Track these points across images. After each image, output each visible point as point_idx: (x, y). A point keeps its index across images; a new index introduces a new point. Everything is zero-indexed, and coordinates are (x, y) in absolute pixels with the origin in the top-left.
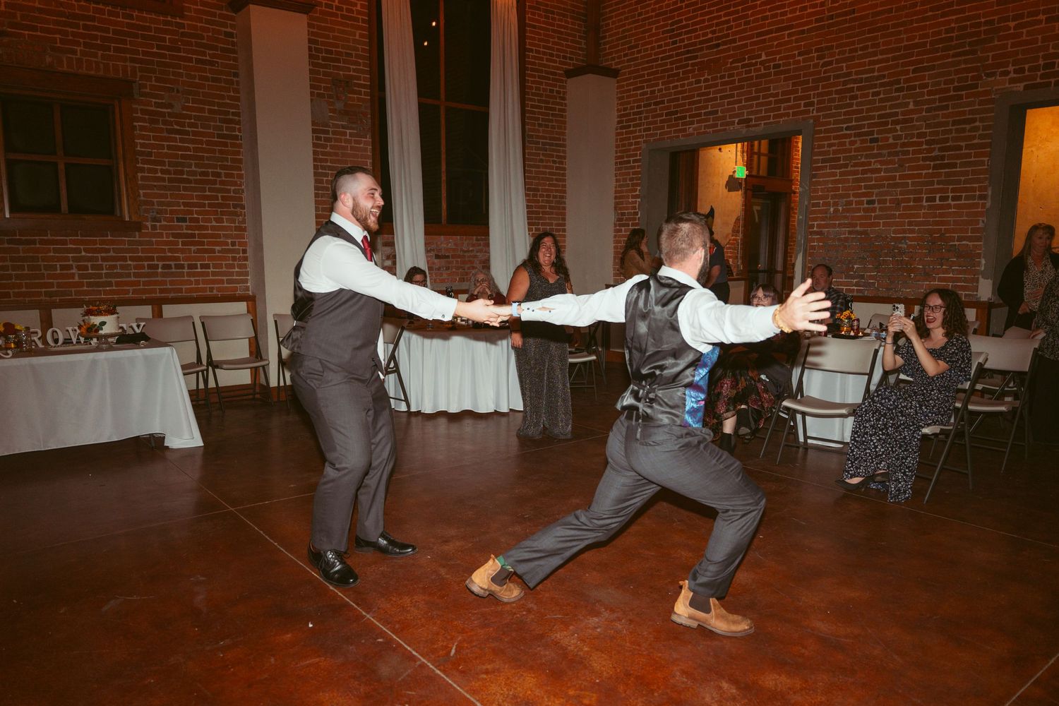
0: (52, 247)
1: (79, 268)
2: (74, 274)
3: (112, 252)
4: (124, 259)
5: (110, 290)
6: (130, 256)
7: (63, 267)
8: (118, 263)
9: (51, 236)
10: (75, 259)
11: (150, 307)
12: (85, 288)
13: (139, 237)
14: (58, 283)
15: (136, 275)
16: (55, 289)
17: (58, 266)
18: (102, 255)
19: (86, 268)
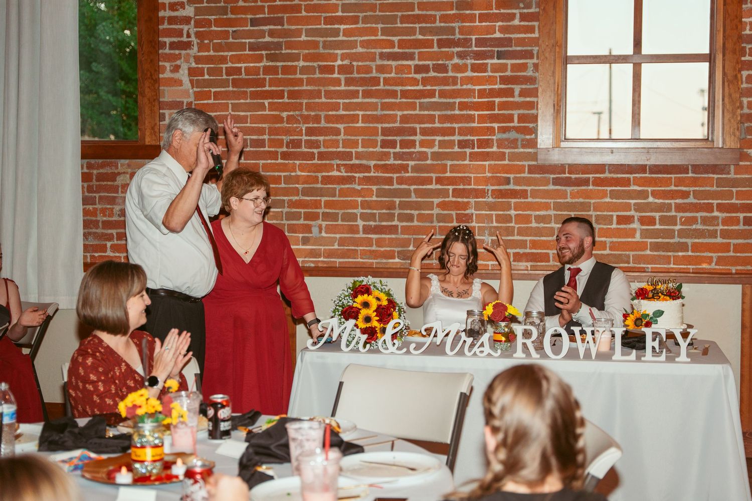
0: (609, 189)
1: (642, 221)
2: (634, 230)
3: (691, 196)
4: (709, 208)
5: (683, 256)
6: (718, 205)
7: (622, 220)
8: (699, 215)
9: (610, 172)
10: (639, 208)
11: (739, 287)
12: (648, 252)
13: (736, 173)
14: (611, 242)
15: (725, 234)
16: (607, 252)
17: (615, 218)
18: (678, 201)
19: (652, 221)
